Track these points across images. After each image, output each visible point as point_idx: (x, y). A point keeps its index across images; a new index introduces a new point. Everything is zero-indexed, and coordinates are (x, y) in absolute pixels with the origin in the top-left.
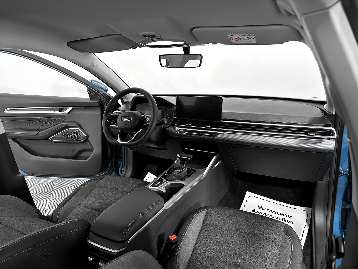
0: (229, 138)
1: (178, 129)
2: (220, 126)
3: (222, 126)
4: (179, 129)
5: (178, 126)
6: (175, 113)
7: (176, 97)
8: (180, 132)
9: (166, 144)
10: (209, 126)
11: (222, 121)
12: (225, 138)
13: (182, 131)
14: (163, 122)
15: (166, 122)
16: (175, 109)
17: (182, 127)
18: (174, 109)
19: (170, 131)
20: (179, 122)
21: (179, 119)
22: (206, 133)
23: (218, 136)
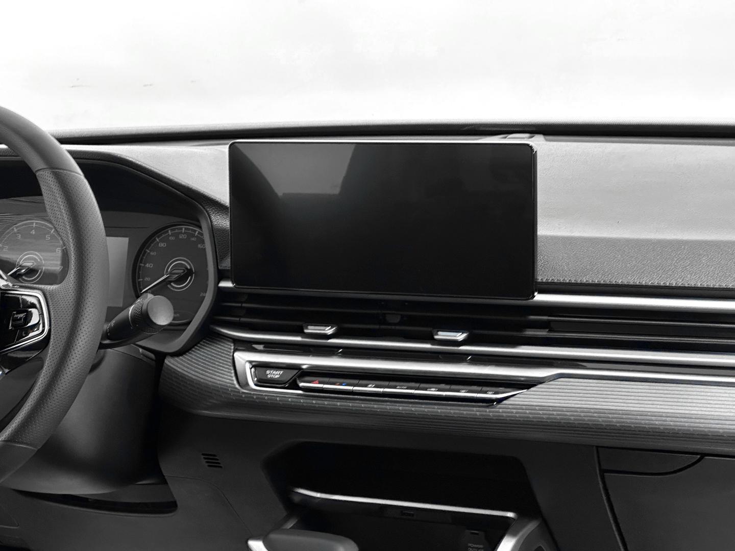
0: (599, 411)
1: (248, 366)
2: (530, 333)
3: (543, 333)
4: (257, 366)
5: (248, 346)
6: (223, 258)
7: (222, 150)
8: (261, 382)
9: (168, 468)
10: (460, 337)
11: (539, 298)
12: (569, 409)
13: (275, 374)
14: (143, 321)
15: (163, 318)
16: (222, 231)
17: (271, 347)
18: (213, 230)
19: (191, 381)
20: (250, 312)
21: (253, 298)
22: (443, 386)
23: (522, 399)
